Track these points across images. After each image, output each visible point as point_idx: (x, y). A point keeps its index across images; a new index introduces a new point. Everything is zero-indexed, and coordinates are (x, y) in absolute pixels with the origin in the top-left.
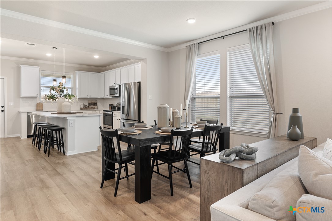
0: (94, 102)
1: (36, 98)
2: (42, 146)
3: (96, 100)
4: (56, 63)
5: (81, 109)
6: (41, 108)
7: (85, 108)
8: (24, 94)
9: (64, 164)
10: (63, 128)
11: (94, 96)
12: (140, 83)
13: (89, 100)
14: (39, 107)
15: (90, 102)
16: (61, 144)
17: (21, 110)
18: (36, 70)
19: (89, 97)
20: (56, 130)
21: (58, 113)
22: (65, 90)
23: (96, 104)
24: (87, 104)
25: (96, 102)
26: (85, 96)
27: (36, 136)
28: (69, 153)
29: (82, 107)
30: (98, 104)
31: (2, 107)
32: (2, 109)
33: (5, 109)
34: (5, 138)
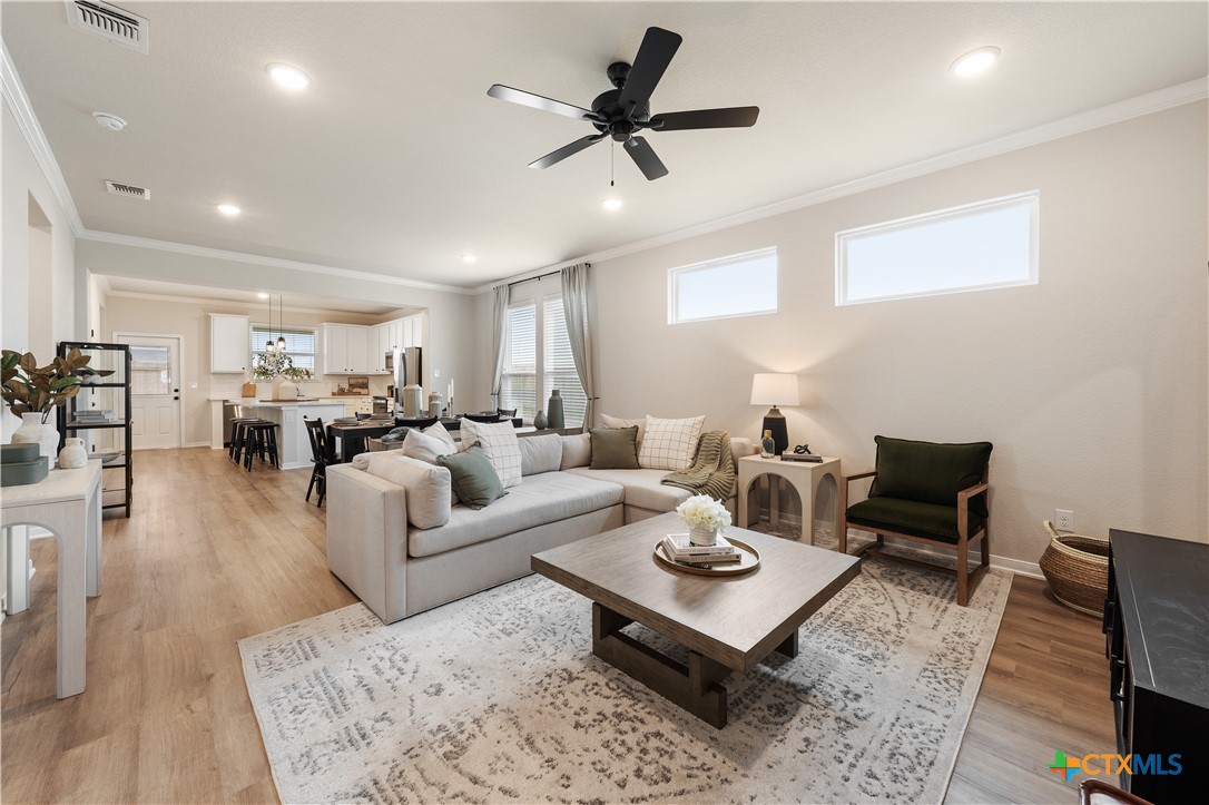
0: (361, 381)
1: (242, 374)
2: (243, 457)
3: (366, 377)
4: (284, 309)
5: (333, 394)
6: (252, 394)
7: (341, 392)
8: (217, 366)
9: (271, 480)
10: (278, 425)
11: (360, 370)
12: (420, 349)
13: (350, 377)
14: (248, 391)
15: (353, 381)
16: (274, 452)
17: (212, 397)
18: (241, 322)
19: (349, 372)
20: (266, 428)
21: (273, 401)
22: (287, 361)
23: (365, 386)
24: (346, 387)
25: (365, 381)
26: (342, 371)
27: (243, 446)
28: (285, 466)
29: (336, 390)
30: (370, 385)
31: (176, 391)
32: (176, 394)
33: (182, 394)
34: (180, 449)
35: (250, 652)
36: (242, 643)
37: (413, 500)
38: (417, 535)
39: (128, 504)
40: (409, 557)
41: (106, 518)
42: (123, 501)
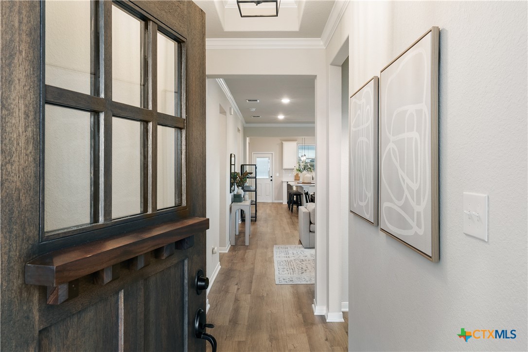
14: (297, 178)
17: (283, 180)
20: (298, 195)
21: (302, 183)
31: (271, 177)
32: (271, 178)
33: (273, 178)
34: (273, 203)
35: (275, 247)
36: (274, 245)
37: (311, 215)
38: (312, 225)
39: (256, 217)
40: (310, 231)
41: (252, 221)
42: (254, 216)
